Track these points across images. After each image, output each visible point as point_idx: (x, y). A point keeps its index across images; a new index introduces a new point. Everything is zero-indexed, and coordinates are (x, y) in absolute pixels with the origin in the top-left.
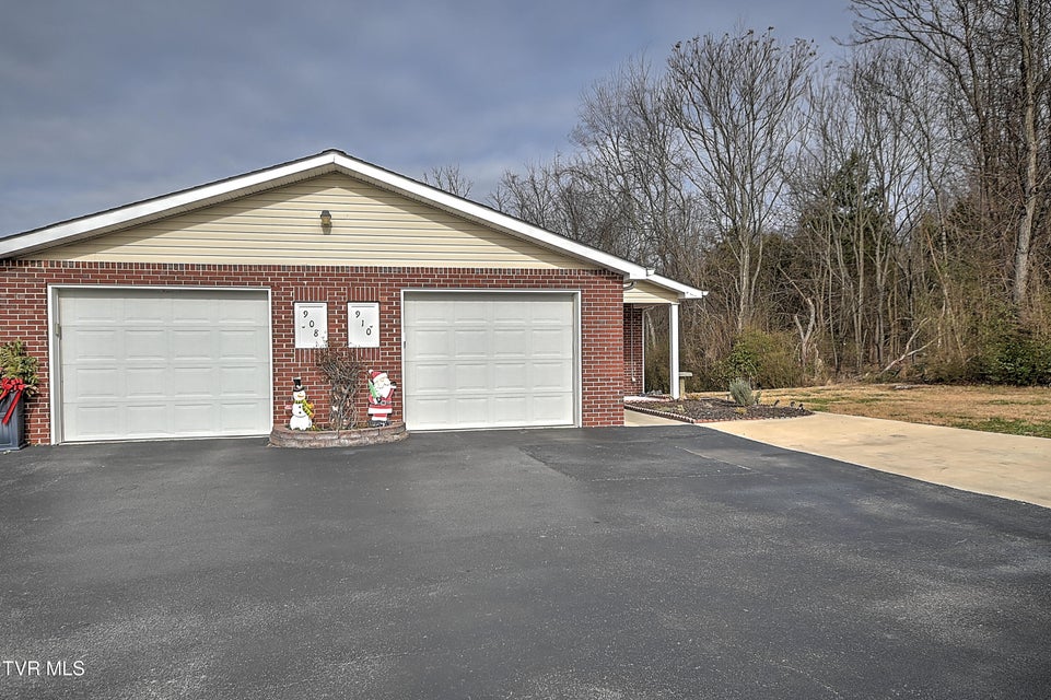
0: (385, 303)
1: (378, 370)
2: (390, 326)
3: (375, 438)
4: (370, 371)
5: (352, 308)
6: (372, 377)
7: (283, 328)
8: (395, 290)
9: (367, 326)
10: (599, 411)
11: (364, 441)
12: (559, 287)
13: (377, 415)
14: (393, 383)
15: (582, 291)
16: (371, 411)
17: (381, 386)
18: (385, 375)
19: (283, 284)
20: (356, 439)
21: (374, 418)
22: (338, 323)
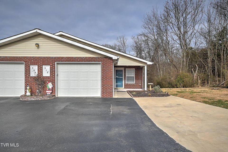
0: (51, 66)
1: (49, 82)
2: (53, 71)
3: (41, 98)
4: (47, 82)
5: (44, 67)
6: (48, 83)
7: (27, 71)
8: (54, 62)
9: (47, 71)
10: (106, 93)
11: (38, 99)
12: (95, 61)
13: (48, 93)
14: (53, 85)
15: (102, 62)
16: (47, 92)
17: (50, 86)
18: (51, 83)
19: (27, 61)
20: (35, 99)
21: (47, 93)
22: (40, 70)
